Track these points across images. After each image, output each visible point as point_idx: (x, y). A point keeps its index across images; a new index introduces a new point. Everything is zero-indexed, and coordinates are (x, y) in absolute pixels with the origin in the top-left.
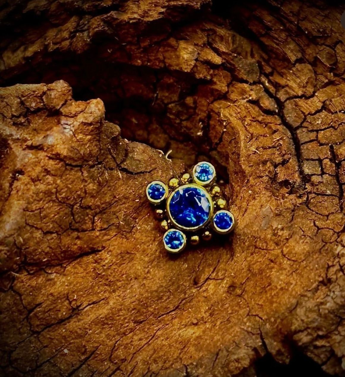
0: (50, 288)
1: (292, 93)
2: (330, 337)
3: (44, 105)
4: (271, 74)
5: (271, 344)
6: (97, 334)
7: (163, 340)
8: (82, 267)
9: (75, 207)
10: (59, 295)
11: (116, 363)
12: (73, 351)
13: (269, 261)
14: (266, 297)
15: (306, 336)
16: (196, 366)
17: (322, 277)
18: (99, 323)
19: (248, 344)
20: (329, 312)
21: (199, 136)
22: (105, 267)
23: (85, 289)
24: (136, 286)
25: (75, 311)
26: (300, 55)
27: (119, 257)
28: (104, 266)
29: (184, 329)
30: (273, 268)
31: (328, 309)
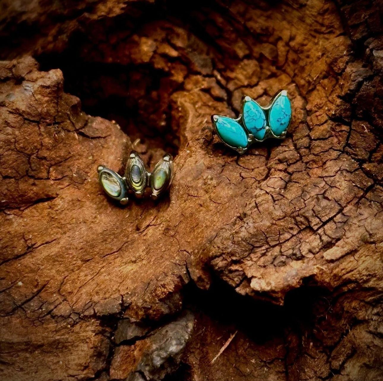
0: (8, 227)
1: (239, 83)
2: (243, 262)
3: (13, 75)
4: (225, 70)
5: (194, 272)
6: (49, 270)
7: (105, 276)
8: (37, 211)
9: (33, 157)
10: (15, 234)
11: (63, 295)
12: (27, 284)
13: (199, 206)
14: (194, 235)
15: (222, 261)
16: (131, 295)
17: (240, 213)
18: (50, 259)
19: (174, 273)
20: (242, 240)
21: (163, 126)
22: (57, 212)
23: (40, 231)
24: (84, 229)
25: (30, 249)
26: (247, 52)
27: (71, 203)
28: (57, 210)
29: (124, 266)
30: (202, 210)
31: (241, 237)
